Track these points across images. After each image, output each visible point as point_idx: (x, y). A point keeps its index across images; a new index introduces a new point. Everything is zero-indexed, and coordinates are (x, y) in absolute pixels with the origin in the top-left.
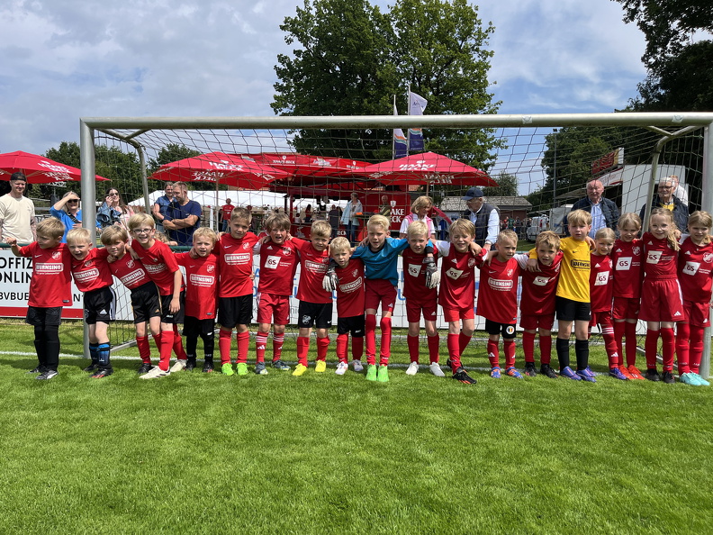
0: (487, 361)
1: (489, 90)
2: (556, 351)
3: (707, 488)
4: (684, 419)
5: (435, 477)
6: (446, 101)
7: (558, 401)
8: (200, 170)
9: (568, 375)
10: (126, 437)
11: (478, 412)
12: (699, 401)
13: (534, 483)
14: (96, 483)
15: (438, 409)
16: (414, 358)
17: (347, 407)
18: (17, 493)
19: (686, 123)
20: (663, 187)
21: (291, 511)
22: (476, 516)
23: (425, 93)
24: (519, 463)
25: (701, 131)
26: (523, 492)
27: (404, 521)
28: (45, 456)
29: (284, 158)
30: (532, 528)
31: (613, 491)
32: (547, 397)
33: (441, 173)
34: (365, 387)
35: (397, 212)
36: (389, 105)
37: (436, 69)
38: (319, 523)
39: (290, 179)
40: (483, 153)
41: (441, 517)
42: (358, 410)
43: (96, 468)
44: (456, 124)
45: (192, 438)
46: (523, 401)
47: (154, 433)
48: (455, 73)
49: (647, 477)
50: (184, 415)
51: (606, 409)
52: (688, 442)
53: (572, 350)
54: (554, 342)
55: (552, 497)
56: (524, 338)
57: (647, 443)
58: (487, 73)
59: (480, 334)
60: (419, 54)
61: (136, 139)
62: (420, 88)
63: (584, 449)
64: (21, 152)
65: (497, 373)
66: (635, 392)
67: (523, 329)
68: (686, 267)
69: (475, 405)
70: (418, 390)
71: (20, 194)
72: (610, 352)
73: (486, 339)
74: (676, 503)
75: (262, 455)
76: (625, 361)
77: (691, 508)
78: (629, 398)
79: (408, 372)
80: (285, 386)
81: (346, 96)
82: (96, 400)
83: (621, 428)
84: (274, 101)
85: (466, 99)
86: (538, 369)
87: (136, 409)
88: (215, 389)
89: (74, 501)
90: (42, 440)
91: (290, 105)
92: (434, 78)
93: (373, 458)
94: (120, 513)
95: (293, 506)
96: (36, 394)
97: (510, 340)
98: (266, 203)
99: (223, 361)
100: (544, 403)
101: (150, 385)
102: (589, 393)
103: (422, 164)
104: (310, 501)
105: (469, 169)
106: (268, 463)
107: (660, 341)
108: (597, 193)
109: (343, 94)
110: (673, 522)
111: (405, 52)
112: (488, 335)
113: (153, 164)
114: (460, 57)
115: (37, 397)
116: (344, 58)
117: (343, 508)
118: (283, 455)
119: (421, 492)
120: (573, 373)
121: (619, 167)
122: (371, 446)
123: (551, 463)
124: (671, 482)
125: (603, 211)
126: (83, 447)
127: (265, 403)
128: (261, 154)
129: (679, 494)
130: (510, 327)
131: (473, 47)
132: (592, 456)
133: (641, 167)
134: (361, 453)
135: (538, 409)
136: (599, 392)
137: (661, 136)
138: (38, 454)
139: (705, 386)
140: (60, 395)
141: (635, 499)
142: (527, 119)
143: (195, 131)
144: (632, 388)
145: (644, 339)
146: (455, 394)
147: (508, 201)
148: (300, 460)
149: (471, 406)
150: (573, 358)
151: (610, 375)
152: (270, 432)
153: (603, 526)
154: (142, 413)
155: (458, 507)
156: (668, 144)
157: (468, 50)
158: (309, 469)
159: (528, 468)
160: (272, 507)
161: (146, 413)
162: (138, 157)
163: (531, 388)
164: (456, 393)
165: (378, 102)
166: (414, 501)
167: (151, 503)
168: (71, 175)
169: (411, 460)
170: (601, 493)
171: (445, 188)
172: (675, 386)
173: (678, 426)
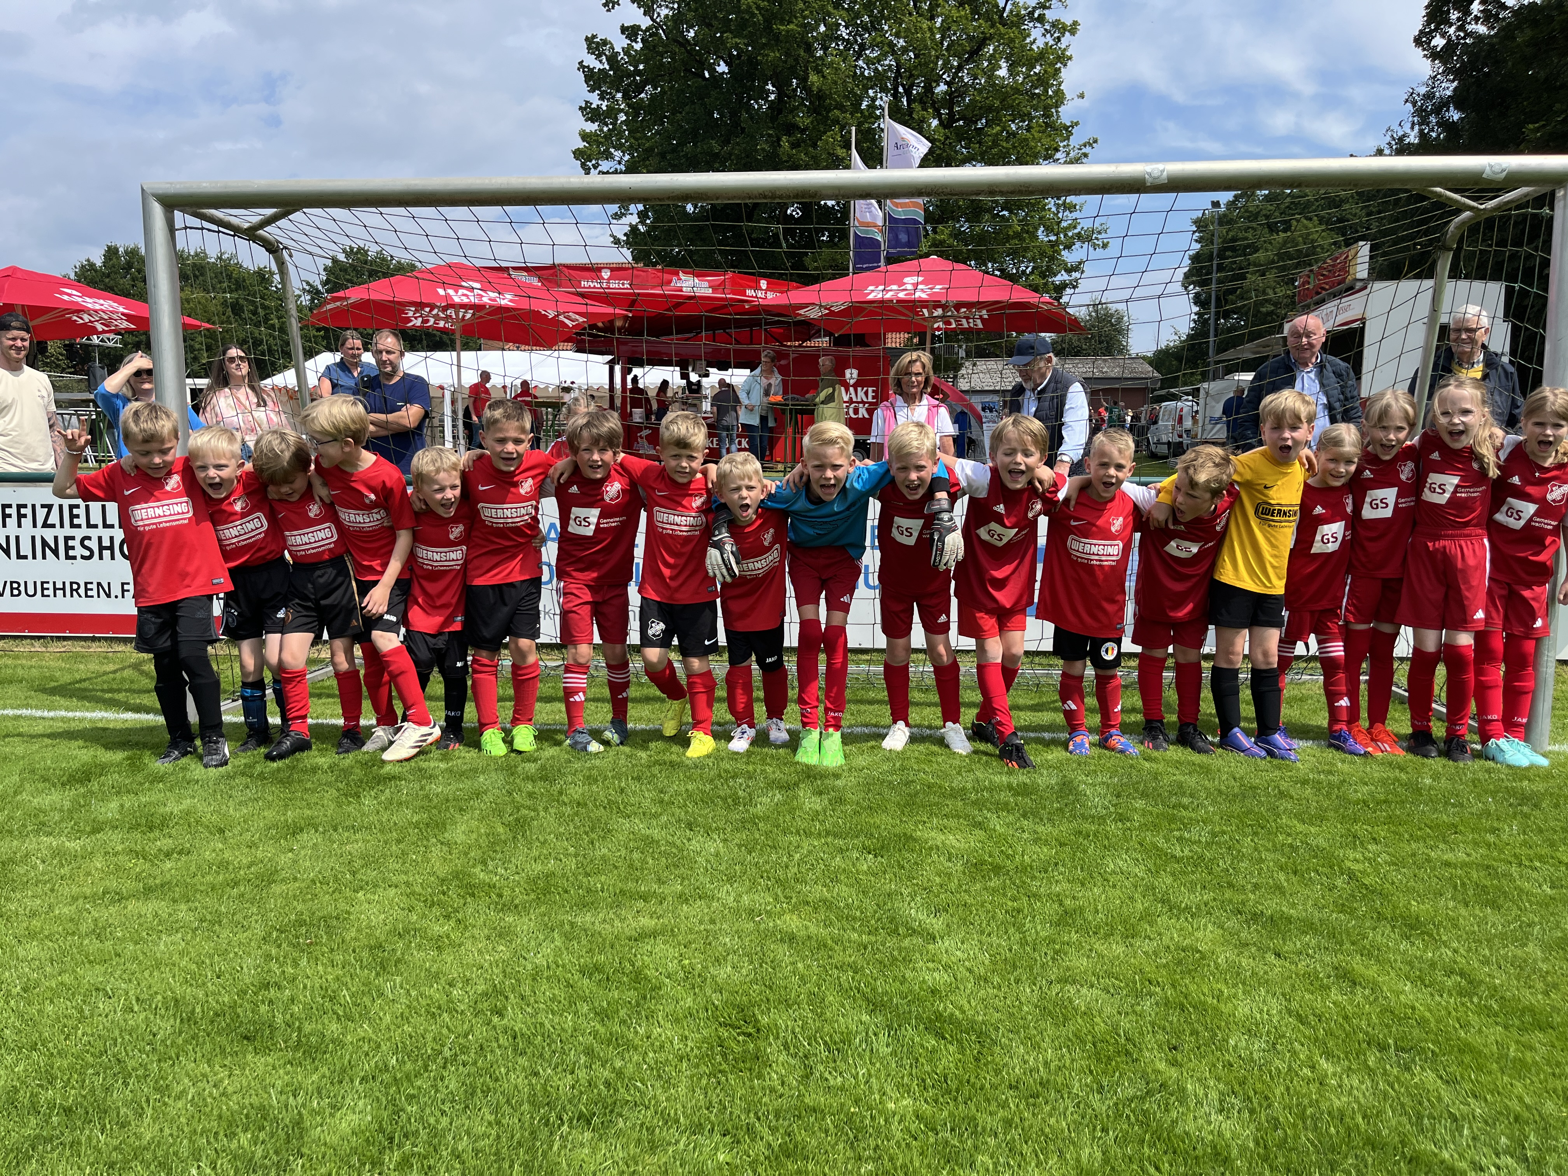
0: (1060, 718)
1: (1066, 114)
2: (1210, 696)
3: (1540, 985)
4: (1491, 838)
5: (947, 967)
6: (969, 140)
7: (1214, 802)
8: (420, 306)
9: (1238, 748)
10: (276, 889)
11: (1040, 829)
12: (1524, 798)
13: (1162, 976)
14: (211, 988)
15: (952, 823)
16: (900, 713)
17: (754, 820)
18: (39, 1011)
19: (1514, 180)
20: (1459, 330)
21: (637, 1041)
22: (1037, 1047)
23: (923, 121)
24: (1130, 934)
25: (1547, 199)
26: (1138, 995)
27: (881, 1059)
28: (99, 933)
29: (606, 274)
30: (1157, 1072)
31: (1334, 994)
32: (1191, 795)
33: (958, 306)
34: (794, 778)
35: (861, 393)
36: (841, 152)
37: (946, 66)
38: (697, 1066)
39: (619, 323)
40: (1052, 259)
41: (962, 1050)
42: (778, 826)
43: (211, 957)
44: (993, 189)
45: (418, 889)
46: (1140, 804)
47: (336, 879)
48: (990, 74)
49: (1410, 964)
50: (399, 842)
51: (1320, 818)
52: (1499, 888)
53: (1246, 694)
54: (1206, 675)
55: (1201, 1008)
56: (1141, 668)
57: (1409, 890)
58: (1064, 73)
59: (1044, 661)
60: (907, 30)
61: (271, 232)
62: (910, 111)
63: (1271, 905)
64: (15, 269)
65: (1082, 745)
66: (1384, 782)
67: (1138, 649)
68: (1504, 508)
69: (1035, 814)
70: (908, 783)
71: (18, 361)
72: (1331, 696)
73: (1056, 671)
74: (1473, 1018)
75: (572, 924)
76: (1364, 714)
77: (1506, 1027)
78: (1371, 794)
79: (887, 744)
80: (618, 776)
81: (743, 129)
82: (207, 811)
83: (1353, 859)
84: (582, 145)
85: (1014, 134)
86: (1173, 735)
87: (295, 830)
88: (466, 784)
89: (165, 1026)
90: (93, 898)
91: (618, 154)
92: (943, 87)
93: (813, 929)
94: (267, 1050)
95: (641, 1031)
96: (75, 801)
97: (1110, 672)
98: (567, 379)
99: (482, 726)
100: (1185, 808)
101: (324, 778)
102: (1284, 786)
103: (916, 285)
104: (677, 1021)
105: (1021, 295)
106: (584, 942)
107: (1441, 671)
108: (1311, 345)
109: (736, 128)
110: (1467, 1059)
111: (874, 26)
112: (1061, 662)
113: (314, 292)
114: (1002, 36)
115: (77, 807)
116: (736, 44)
117: (749, 1035)
118: (617, 923)
119: (918, 999)
120: (1247, 742)
121: (1359, 285)
122: (808, 903)
123: (1199, 934)
124: (1462, 974)
125: (1322, 385)
126: (183, 912)
127: (577, 814)
128: (553, 267)
129: (1481, 998)
130: (1109, 645)
131: (1032, 13)
132: (1289, 920)
133: (1408, 287)
134: (787, 917)
135: (1172, 819)
136: (1305, 782)
137: (1458, 211)
138: (83, 929)
139: (1538, 768)
140: (128, 801)
141: (1385, 1010)
142: (1156, 174)
143: (401, 210)
144: (1376, 772)
145: (1406, 666)
146: (990, 790)
147: (1108, 368)
148: (653, 934)
149: (1024, 816)
150: (1247, 709)
151: (1331, 745)
152: (587, 875)
153: (1313, 1068)
154: (309, 838)
155: (997, 1029)
156: (1473, 229)
157: (1020, 19)
158: (674, 952)
159: (1148, 946)
160: (595, 1034)
161: (317, 838)
162: (277, 277)
163: (1156, 776)
164: (992, 789)
165: (815, 146)
166: (903, 1019)
167: (334, 1027)
168: (129, 318)
169: (896, 931)
170: (1308, 996)
171: (967, 340)
172: (1472, 767)
173: (1477, 855)
